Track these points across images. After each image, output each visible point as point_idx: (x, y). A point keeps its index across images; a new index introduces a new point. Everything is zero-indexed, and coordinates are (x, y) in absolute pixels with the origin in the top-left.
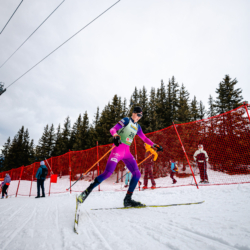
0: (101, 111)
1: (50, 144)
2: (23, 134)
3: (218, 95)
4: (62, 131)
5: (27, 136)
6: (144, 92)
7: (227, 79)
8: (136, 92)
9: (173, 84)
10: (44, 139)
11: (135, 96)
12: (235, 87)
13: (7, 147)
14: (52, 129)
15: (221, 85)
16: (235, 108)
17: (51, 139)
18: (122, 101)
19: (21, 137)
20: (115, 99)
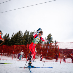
0: (14, 34)
3: (47, 38)
6: (29, 32)
7: (50, 34)
11: (26, 32)
12: (51, 37)
15: (48, 36)
16: (50, 42)
18: (22, 33)
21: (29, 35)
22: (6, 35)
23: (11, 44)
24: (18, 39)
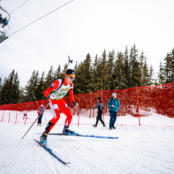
0: (78, 64)
1: (35, 85)
2: (13, 76)
3: (165, 61)
4: (45, 76)
5: (16, 77)
6: (113, 53)
8: (104, 53)
9: (134, 49)
10: (31, 81)
11: (104, 56)
14: (37, 74)
15: (168, 55)
17: (36, 82)
19: (12, 78)
21: (114, 61)
22: (59, 69)
23: (78, 87)
24: (92, 75)
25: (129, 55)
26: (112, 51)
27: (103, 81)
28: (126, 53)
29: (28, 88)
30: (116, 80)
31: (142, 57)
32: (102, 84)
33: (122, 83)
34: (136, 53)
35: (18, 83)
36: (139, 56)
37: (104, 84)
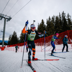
1: (23, 36)
5: (16, 34)
9: (63, 14)
10: (21, 34)
13: (10, 37)
17: (23, 34)
19: (14, 34)
20: (43, 20)
25: (61, 16)
26: (53, 16)
27: (52, 30)
28: (60, 16)
29: (21, 37)
30: (57, 28)
31: (68, 16)
32: (51, 31)
33: (61, 29)
34: (65, 15)
35: (16, 36)
36: (67, 16)
37: (52, 31)
